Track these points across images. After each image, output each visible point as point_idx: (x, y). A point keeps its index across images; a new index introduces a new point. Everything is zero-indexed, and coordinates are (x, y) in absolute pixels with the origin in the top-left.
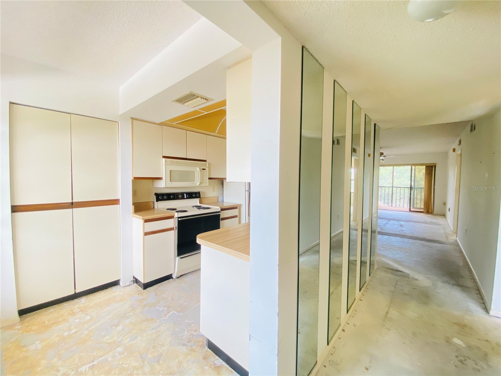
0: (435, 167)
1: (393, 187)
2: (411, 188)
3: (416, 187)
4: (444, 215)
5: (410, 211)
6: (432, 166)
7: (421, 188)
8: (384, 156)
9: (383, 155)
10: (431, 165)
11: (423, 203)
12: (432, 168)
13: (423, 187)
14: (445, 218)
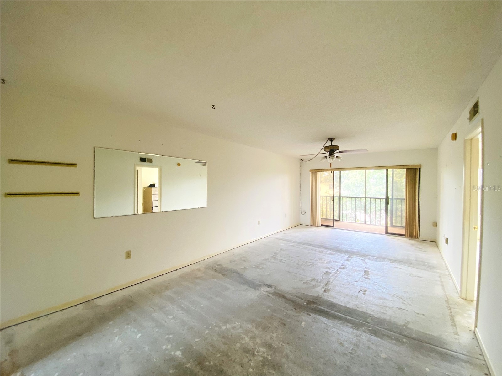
0: (420, 169)
1: (365, 198)
2: (387, 200)
3: (394, 197)
4: (435, 242)
5: (387, 233)
6: (416, 168)
7: (402, 199)
8: (340, 152)
9: (338, 149)
10: (414, 167)
11: (404, 220)
12: (416, 171)
13: (404, 198)
14: (437, 246)
